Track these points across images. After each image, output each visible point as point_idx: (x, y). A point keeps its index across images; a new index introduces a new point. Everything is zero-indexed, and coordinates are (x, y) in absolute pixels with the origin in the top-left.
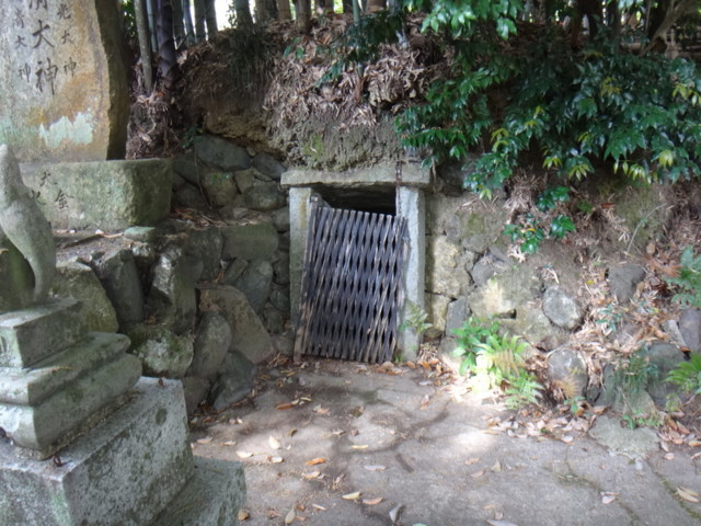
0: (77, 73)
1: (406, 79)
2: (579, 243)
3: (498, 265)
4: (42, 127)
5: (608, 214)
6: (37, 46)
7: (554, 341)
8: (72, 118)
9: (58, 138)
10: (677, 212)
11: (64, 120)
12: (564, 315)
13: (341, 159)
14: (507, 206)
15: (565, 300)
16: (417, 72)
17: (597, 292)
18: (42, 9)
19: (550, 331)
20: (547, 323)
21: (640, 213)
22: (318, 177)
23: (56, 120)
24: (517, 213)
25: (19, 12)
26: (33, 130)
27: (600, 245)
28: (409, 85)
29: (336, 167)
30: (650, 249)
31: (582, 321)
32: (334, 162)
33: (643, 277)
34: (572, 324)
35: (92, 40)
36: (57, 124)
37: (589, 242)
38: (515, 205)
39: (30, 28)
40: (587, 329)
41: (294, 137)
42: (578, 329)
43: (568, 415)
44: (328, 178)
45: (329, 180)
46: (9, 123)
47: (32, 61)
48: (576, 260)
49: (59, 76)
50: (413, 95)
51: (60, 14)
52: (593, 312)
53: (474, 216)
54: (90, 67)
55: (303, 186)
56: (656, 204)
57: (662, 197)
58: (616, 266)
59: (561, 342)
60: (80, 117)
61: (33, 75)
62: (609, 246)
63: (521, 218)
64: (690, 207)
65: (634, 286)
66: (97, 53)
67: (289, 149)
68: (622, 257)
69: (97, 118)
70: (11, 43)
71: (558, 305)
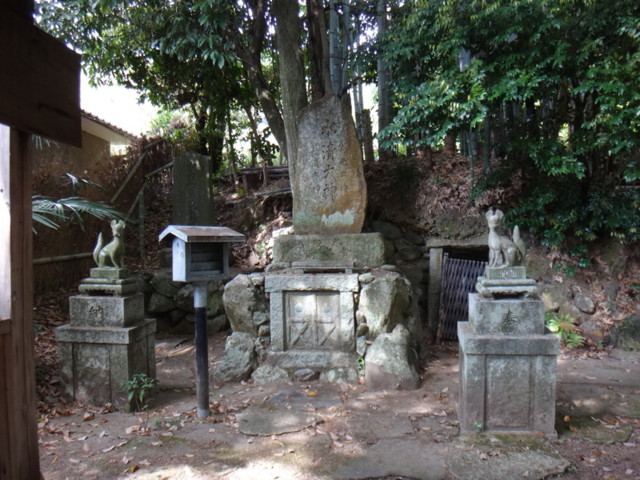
0: (349, 191)
1: (496, 194)
2: (586, 273)
3: (548, 286)
4: (324, 216)
5: (598, 260)
6: (326, 177)
7: (583, 320)
8: (342, 213)
9: (333, 222)
10: (629, 259)
11: (337, 213)
12: (587, 306)
13: (463, 233)
14: (549, 256)
15: (587, 299)
16: (501, 191)
17: (599, 295)
18: (330, 160)
19: (580, 315)
20: (578, 311)
21: (613, 260)
22: (448, 243)
23: (333, 212)
24: (555, 259)
25: (316, 160)
26: (318, 217)
27: (597, 275)
28: (498, 197)
29: (459, 238)
30: (620, 277)
31: (595, 310)
32: (458, 235)
33: (620, 289)
34: (591, 310)
35: (359, 175)
36: (333, 215)
37: (591, 273)
38: (554, 256)
39: (322, 168)
40: (598, 313)
41: (435, 222)
42: (593, 313)
43: (597, 350)
44: (454, 243)
45: (455, 244)
46: (303, 214)
47: (322, 184)
48: (586, 282)
49: (337, 192)
50: (499, 202)
51: (341, 162)
52: (600, 304)
53: (531, 262)
54: (356, 188)
55: (439, 247)
56: (620, 256)
57: (621, 252)
58: (607, 284)
59: (586, 320)
60: (347, 212)
61: (321, 190)
62: (601, 275)
63: (557, 262)
64: (635, 257)
65: (616, 293)
66: (361, 182)
67: (431, 228)
68: (608, 280)
69: (358, 212)
70: (310, 175)
71: (584, 301)
